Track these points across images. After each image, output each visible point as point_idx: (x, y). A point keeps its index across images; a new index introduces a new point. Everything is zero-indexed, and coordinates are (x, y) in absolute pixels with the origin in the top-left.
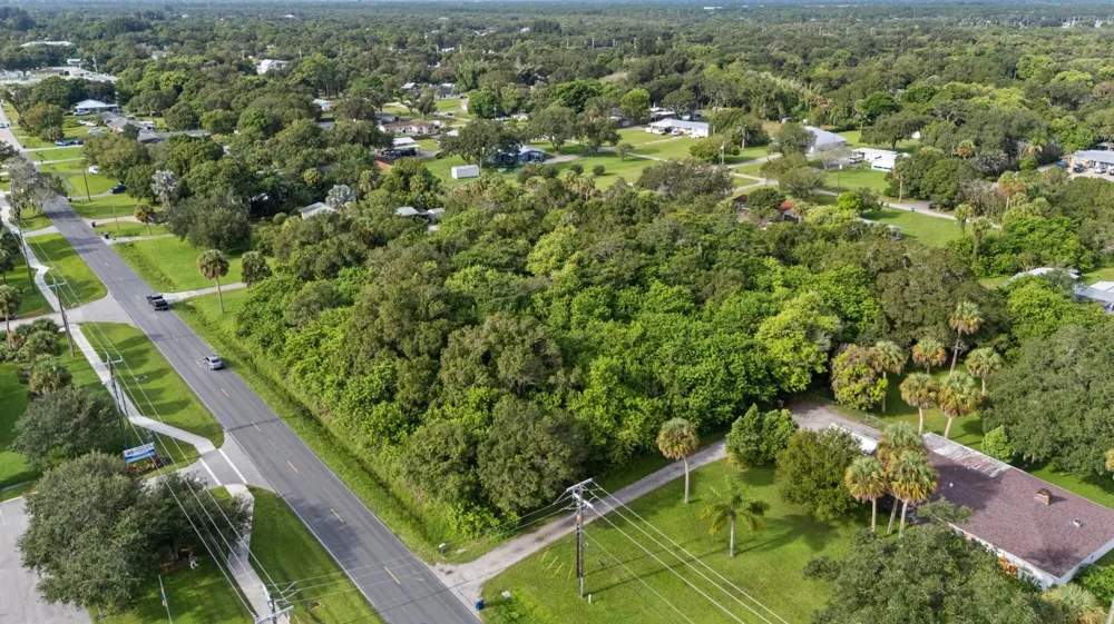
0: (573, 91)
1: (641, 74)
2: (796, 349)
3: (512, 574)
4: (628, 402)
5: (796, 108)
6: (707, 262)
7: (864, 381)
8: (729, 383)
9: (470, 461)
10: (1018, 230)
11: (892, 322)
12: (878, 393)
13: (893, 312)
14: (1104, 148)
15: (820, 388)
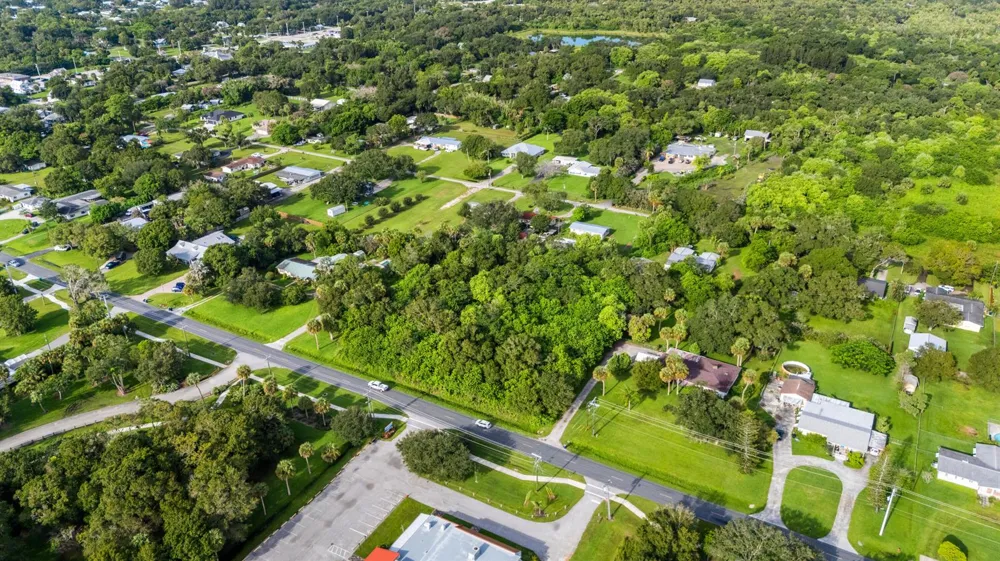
0: (352, 120)
2: (616, 323)
3: (566, 434)
4: (573, 362)
7: (644, 331)
8: (599, 344)
9: (540, 400)
11: (641, 300)
12: (648, 335)
13: (642, 296)
15: (626, 336)
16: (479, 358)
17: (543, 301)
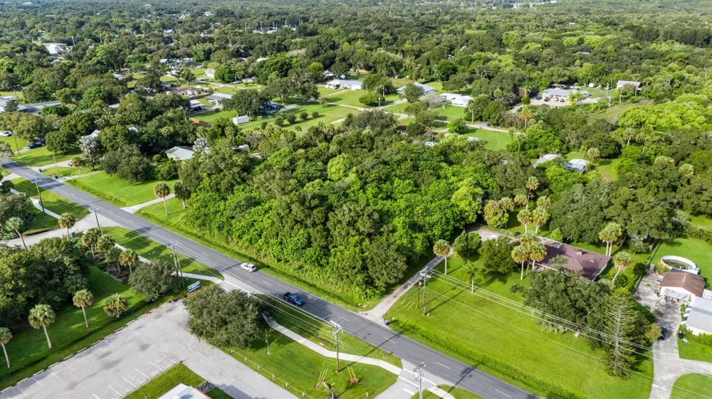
1: (313, 52)
2: (470, 204)
4: (414, 235)
5: (402, 70)
6: (415, 168)
7: (500, 215)
8: (448, 222)
9: (364, 268)
10: (535, 137)
11: (502, 188)
12: (505, 220)
13: (502, 183)
14: (554, 87)
15: (480, 221)
16: (309, 222)
17: (397, 181)
